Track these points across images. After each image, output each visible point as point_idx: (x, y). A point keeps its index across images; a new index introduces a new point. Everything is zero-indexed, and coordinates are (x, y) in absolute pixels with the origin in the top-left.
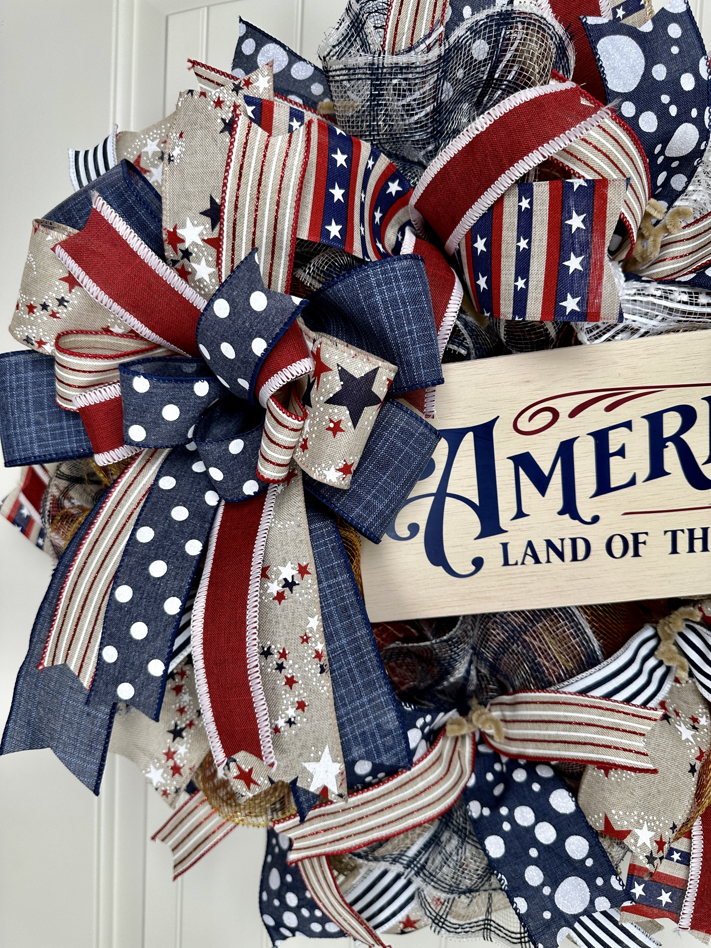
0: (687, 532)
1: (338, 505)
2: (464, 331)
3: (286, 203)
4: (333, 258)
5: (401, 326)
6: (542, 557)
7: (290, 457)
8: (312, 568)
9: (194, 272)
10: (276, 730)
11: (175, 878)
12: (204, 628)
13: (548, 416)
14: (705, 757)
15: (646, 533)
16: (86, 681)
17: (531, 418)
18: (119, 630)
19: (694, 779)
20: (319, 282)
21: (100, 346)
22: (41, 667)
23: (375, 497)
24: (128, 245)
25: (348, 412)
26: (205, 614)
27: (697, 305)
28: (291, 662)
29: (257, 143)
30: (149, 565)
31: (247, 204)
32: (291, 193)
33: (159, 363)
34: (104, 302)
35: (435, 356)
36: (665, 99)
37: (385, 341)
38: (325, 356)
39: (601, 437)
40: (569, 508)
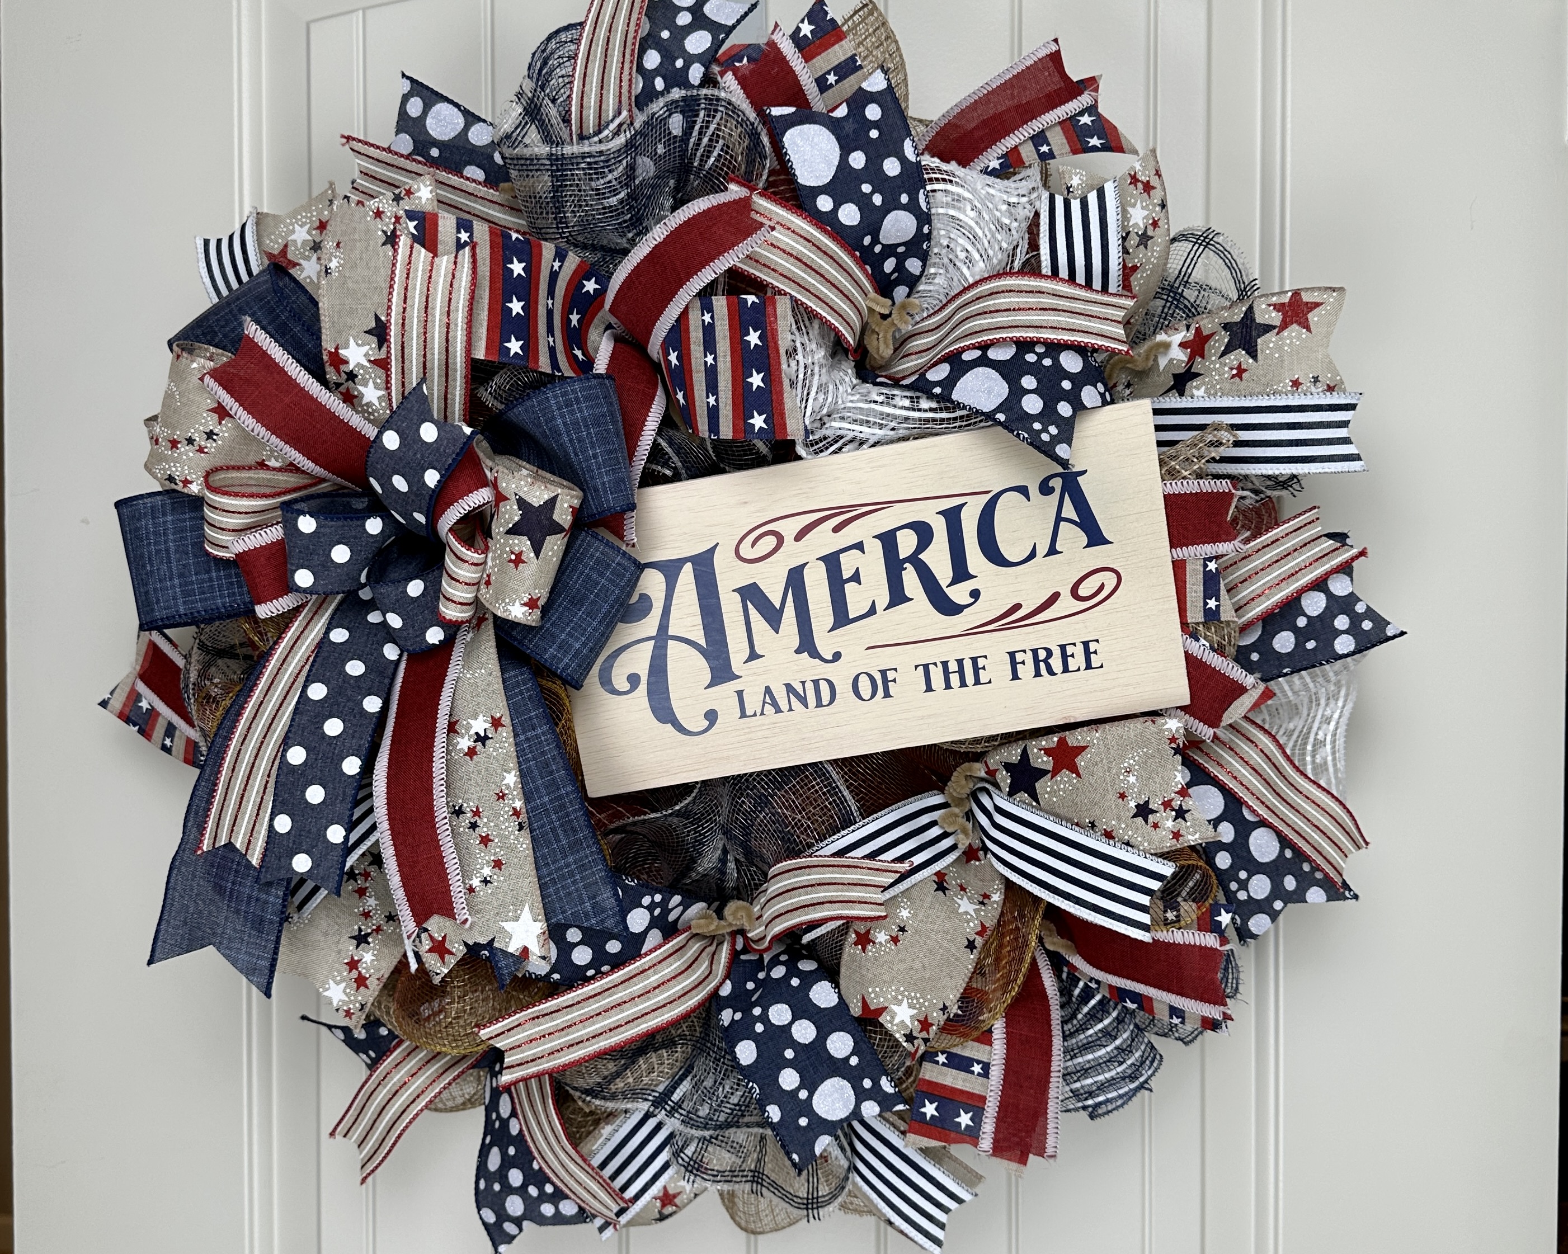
0: (940, 665)
1: (530, 646)
2: (668, 449)
3: (456, 325)
4: (515, 376)
5: (584, 451)
6: (783, 704)
7: (474, 595)
8: (506, 720)
9: (361, 396)
10: (471, 890)
11: (364, 1180)
12: (387, 788)
13: (771, 541)
14: (989, 933)
15: (895, 669)
16: (255, 860)
17: (753, 544)
18: (291, 794)
19: (972, 957)
20: (501, 402)
21: (253, 482)
22: (199, 852)
23: (569, 635)
24: (286, 373)
25: (529, 543)
26: (388, 773)
27: (919, 410)
28: (485, 820)
29: (421, 264)
30: (323, 724)
31: (415, 327)
32: (460, 315)
33: (325, 500)
34: (261, 435)
35: (623, 480)
36: (866, 188)
37: (571, 466)
38: (503, 485)
39: (832, 562)
40: (807, 645)
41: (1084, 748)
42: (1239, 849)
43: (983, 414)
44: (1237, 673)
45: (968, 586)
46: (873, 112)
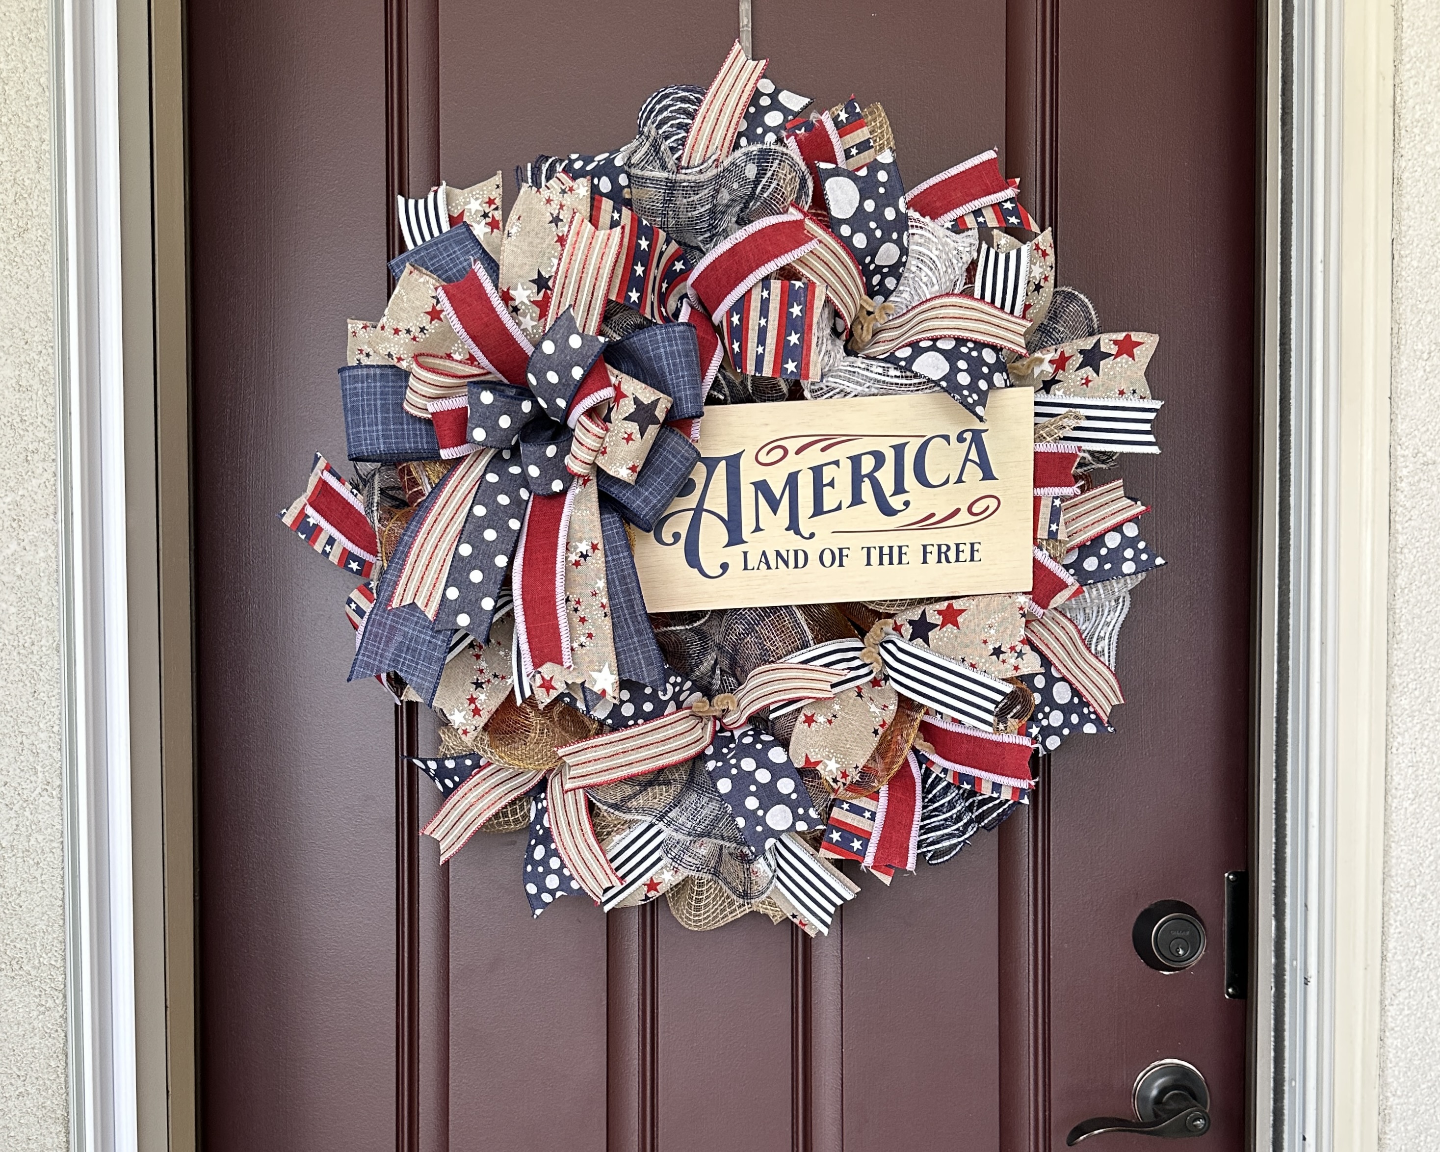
0: (877, 549)
1: (625, 497)
2: (723, 382)
3: (602, 279)
5: (676, 372)
6: (773, 564)
7: (594, 458)
8: (600, 546)
10: (572, 649)
13: (779, 453)
14: (887, 726)
15: (849, 548)
16: (430, 614)
17: (768, 453)
18: (461, 575)
19: (876, 739)
22: (390, 608)
23: (651, 493)
25: (638, 427)
26: (523, 569)
27: (888, 376)
28: (584, 607)
29: (586, 234)
30: (483, 531)
31: (574, 275)
32: (605, 274)
35: (698, 395)
36: (873, 225)
37: (665, 381)
38: (624, 388)
39: (817, 471)
40: (793, 526)
41: (964, 611)
42: (1047, 692)
43: (933, 381)
44: (1063, 574)
45: (903, 497)
46: (882, 176)
